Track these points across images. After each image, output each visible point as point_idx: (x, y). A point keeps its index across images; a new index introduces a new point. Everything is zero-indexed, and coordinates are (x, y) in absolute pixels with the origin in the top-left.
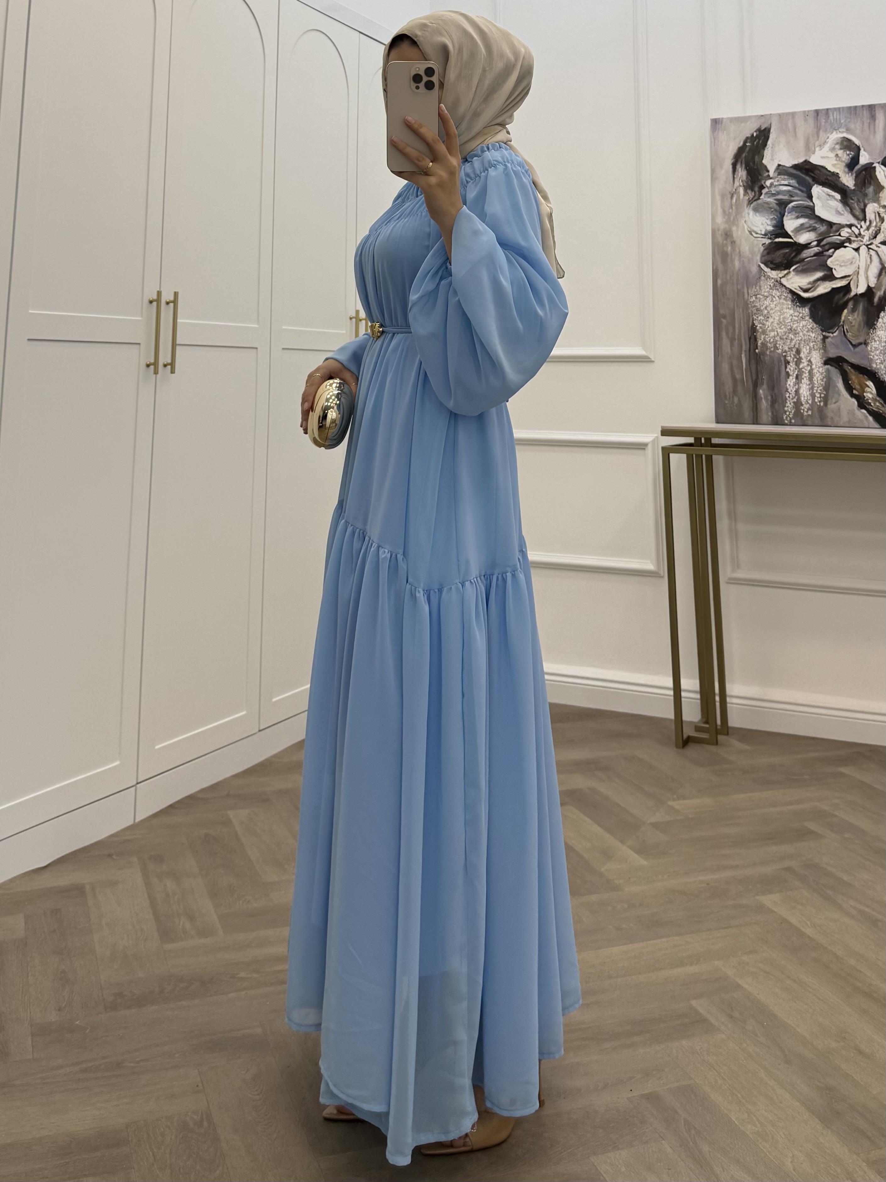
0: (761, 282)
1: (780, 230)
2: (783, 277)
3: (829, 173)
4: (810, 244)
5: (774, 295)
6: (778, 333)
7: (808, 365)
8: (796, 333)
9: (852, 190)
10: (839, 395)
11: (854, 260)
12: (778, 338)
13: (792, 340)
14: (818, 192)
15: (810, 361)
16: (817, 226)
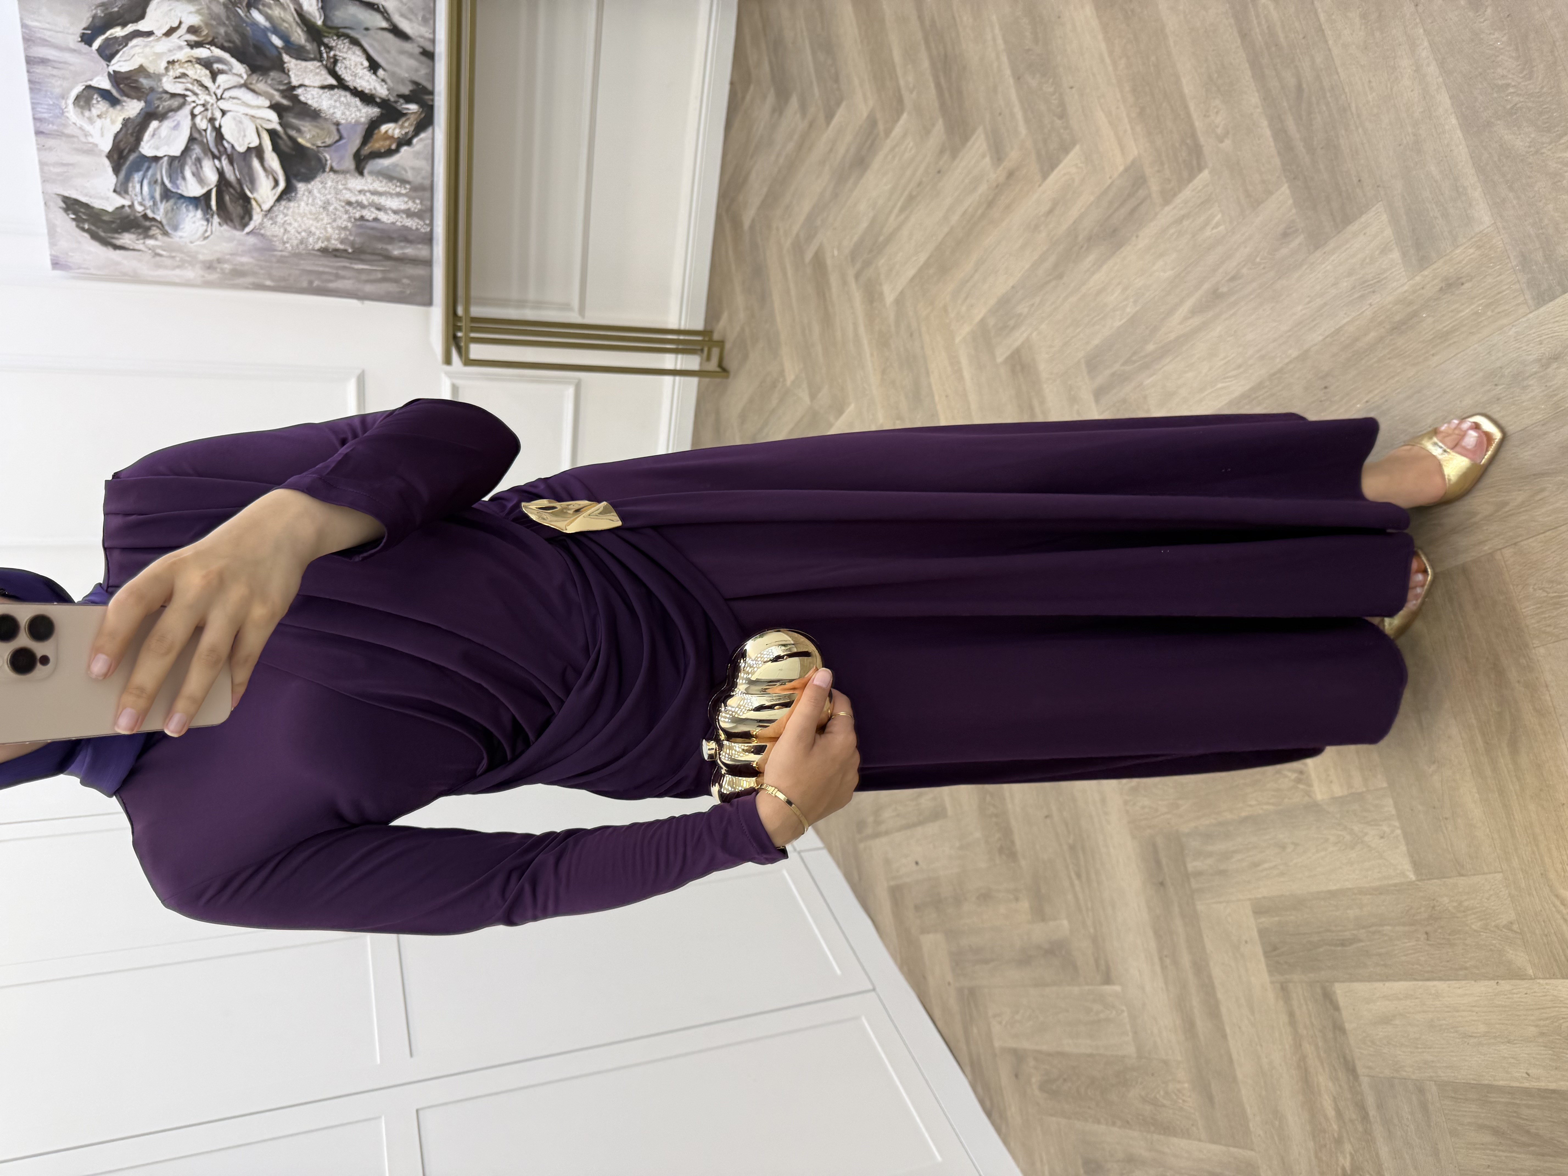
0: (268, 233)
1: (201, 202)
2: (260, 206)
3: (124, 130)
4: (218, 169)
5: (282, 222)
6: (330, 223)
7: (365, 195)
8: (327, 203)
9: (146, 106)
10: (396, 165)
11: (238, 119)
12: (335, 225)
13: (336, 209)
14: (149, 147)
15: (360, 192)
16: (194, 156)
